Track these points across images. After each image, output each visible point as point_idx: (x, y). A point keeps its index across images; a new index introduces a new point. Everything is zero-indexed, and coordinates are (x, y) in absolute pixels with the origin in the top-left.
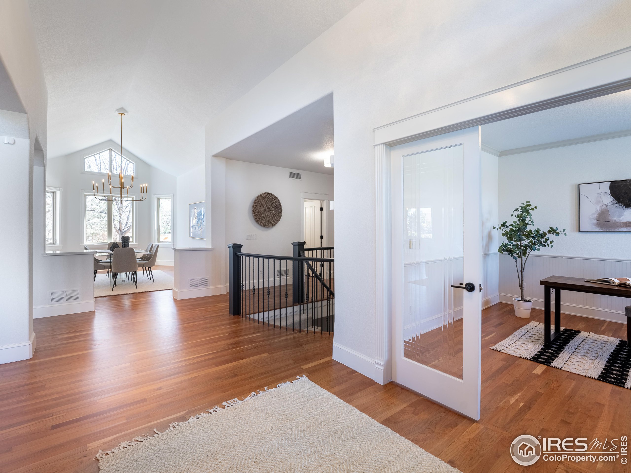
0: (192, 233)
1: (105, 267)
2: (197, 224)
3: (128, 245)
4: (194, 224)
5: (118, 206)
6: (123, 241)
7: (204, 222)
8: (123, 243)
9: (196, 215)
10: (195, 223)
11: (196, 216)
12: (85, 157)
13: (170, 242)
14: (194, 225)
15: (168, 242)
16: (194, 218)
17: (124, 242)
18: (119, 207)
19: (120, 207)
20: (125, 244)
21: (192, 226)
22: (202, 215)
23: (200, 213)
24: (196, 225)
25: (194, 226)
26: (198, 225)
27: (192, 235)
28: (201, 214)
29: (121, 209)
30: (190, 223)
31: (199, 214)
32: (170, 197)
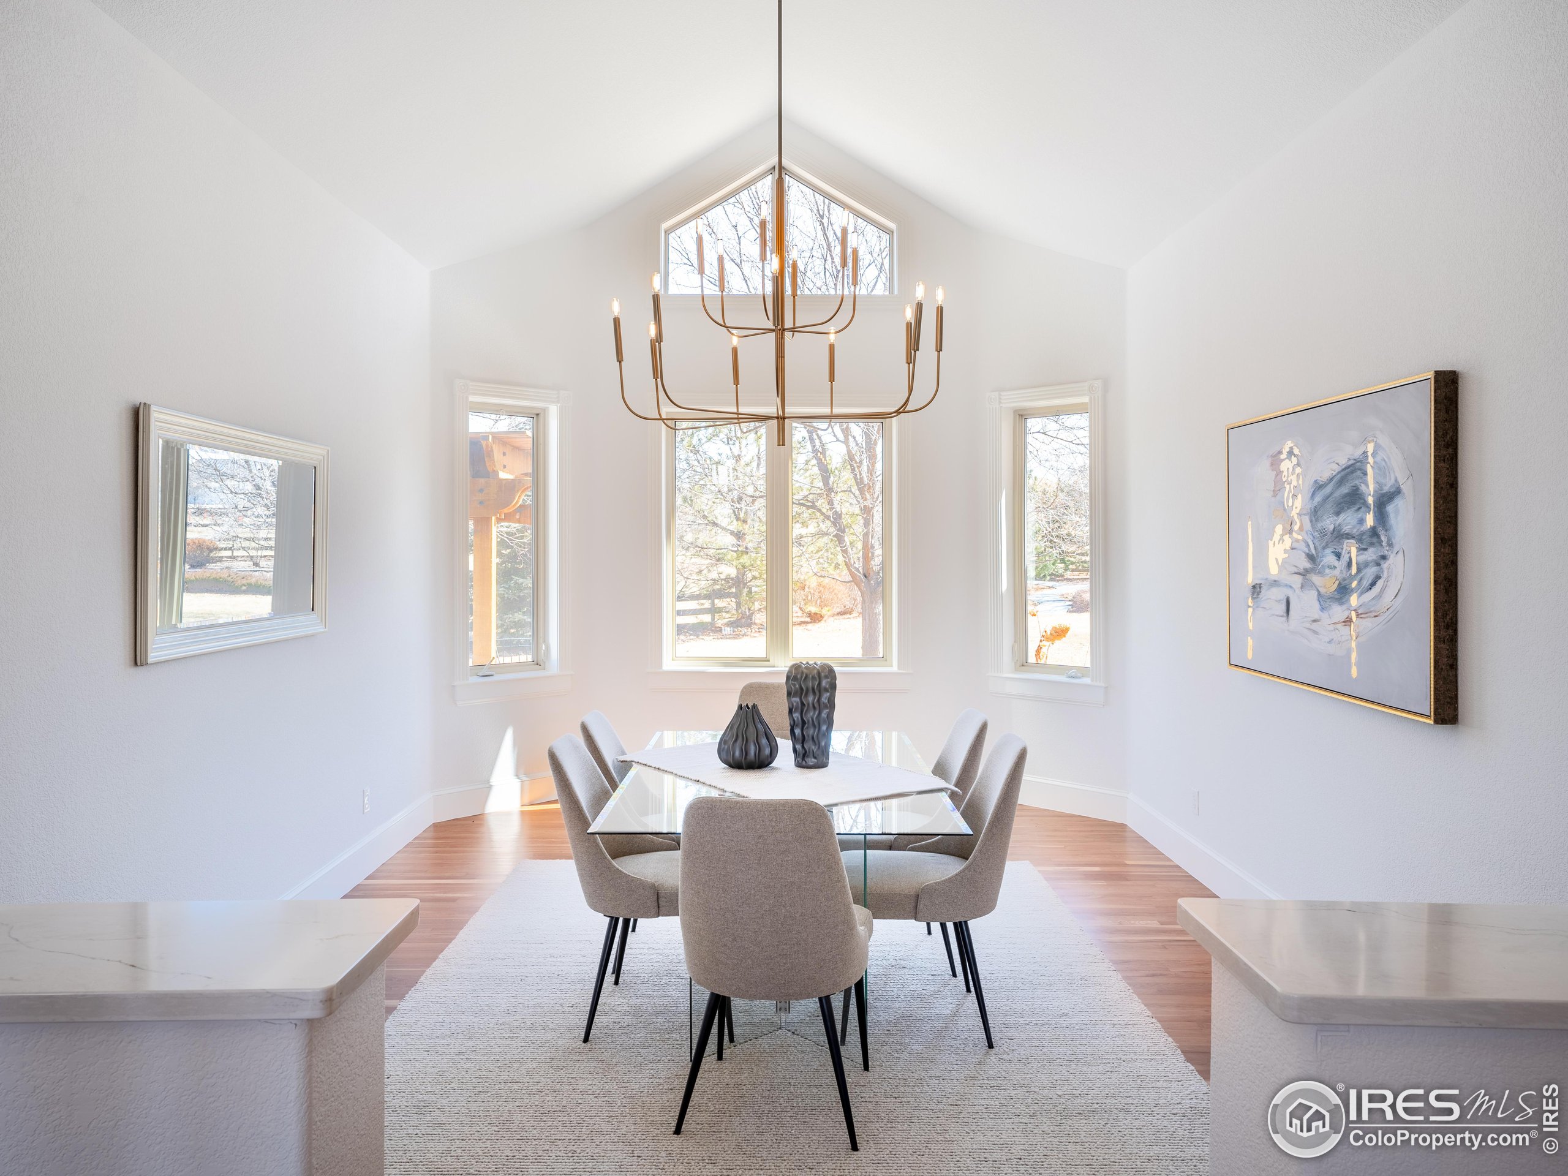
0: (1250, 642)
1: (662, 902)
2: (1305, 573)
3: (824, 728)
4: (1274, 570)
5: (858, 476)
6: (794, 699)
7: (1385, 565)
8: (796, 715)
9: (1297, 505)
10: (1281, 567)
11: (1294, 513)
12: (665, 225)
13: (1083, 672)
14: (1275, 583)
15: (1072, 672)
16: (1279, 529)
17: (803, 704)
18: (862, 479)
19: (865, 479)
20: (804, 723)
21: (1256, 589)
22: (1370, 500)
23: (1345, 490)
24: (1299, 579)
25: (1274, 590)
26: (1316, 579)
27: (1250, 655)
28: (1354, 499)
29: (869, 488)
30: (1232, 562)
31: (1327, 498)
32: (1085, 399)
